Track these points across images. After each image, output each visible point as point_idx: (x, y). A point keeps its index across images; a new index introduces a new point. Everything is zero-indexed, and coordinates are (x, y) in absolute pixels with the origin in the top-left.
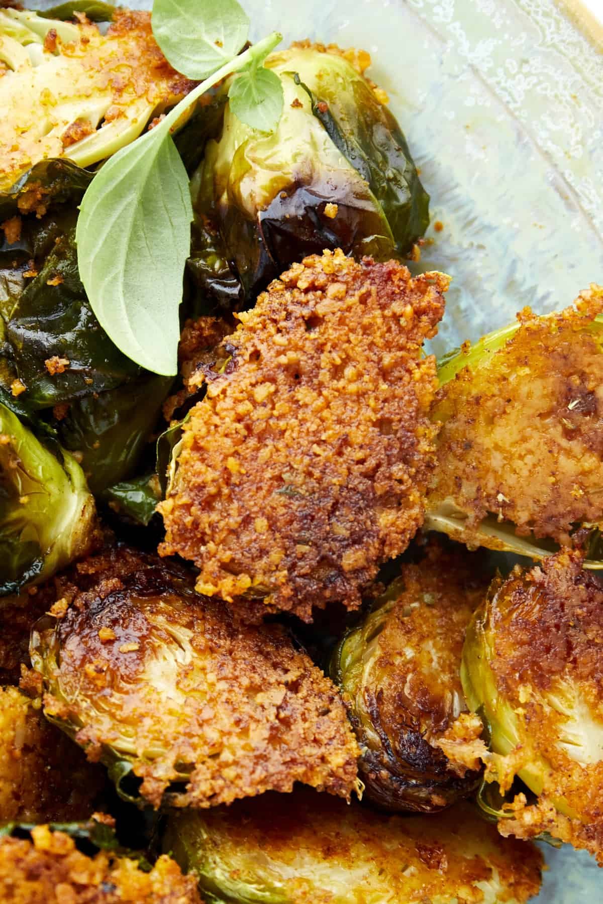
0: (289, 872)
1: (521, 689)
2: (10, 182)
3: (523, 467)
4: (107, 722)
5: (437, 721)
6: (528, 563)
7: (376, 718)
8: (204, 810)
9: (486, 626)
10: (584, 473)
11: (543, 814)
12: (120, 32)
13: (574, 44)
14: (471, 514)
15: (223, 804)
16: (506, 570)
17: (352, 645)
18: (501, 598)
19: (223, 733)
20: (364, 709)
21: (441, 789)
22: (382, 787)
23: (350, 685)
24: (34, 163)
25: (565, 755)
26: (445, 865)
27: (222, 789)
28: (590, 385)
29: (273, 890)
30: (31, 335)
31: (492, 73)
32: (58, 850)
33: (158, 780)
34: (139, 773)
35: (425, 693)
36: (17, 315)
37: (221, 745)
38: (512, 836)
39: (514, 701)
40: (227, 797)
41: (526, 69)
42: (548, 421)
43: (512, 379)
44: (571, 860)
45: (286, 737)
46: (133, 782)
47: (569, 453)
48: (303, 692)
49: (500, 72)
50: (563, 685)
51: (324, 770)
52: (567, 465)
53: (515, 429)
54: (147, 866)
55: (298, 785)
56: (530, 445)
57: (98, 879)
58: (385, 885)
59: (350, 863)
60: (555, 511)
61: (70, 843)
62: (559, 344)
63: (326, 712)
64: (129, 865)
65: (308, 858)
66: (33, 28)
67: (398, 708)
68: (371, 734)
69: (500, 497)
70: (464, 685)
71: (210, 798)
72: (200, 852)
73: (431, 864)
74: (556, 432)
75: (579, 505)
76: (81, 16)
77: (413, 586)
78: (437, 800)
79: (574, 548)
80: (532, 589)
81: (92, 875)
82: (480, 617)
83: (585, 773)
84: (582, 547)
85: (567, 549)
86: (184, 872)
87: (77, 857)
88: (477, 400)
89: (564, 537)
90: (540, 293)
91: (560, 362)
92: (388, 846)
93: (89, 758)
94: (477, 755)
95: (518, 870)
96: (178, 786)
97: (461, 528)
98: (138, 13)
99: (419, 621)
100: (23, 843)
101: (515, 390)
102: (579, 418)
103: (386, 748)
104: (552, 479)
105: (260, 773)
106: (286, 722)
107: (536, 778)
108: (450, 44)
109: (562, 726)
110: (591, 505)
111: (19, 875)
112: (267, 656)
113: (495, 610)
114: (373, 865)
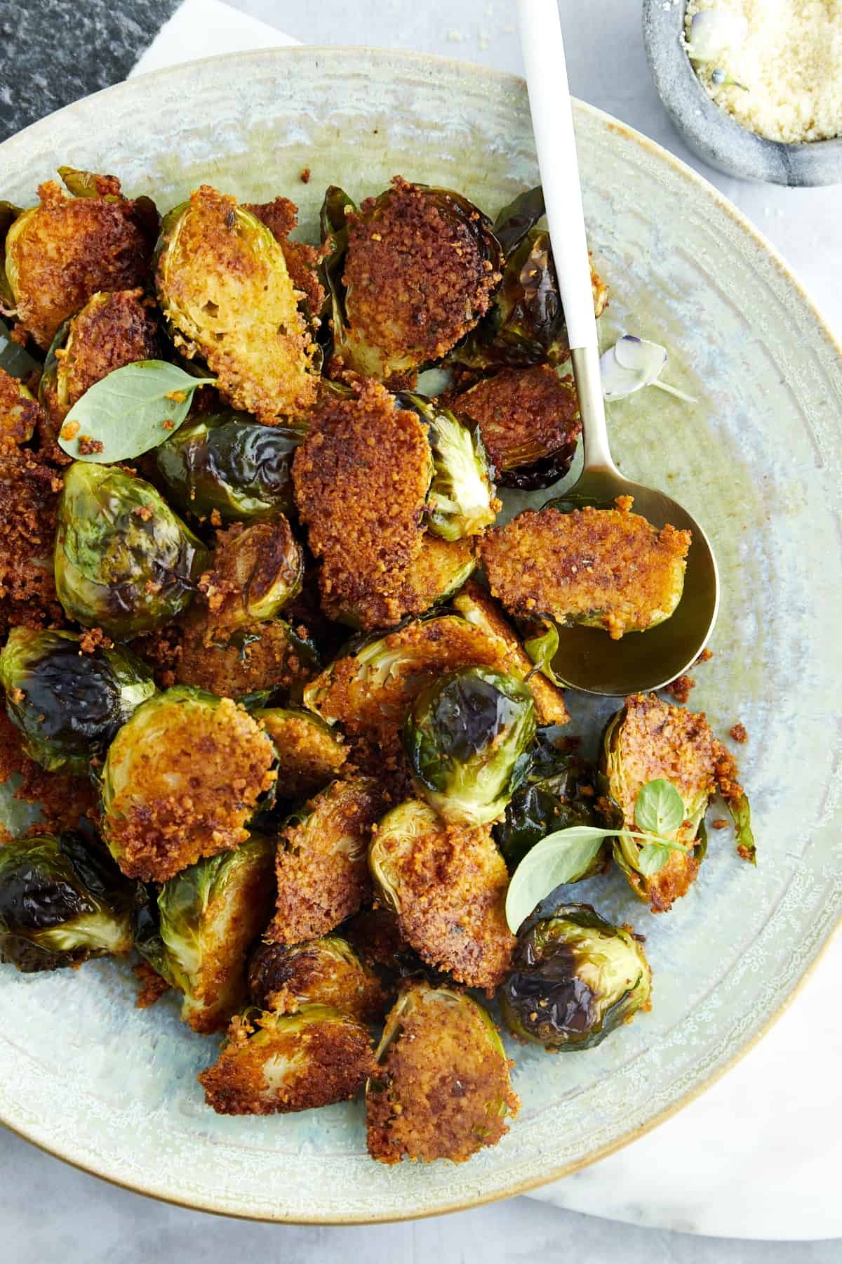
0: (229, 899)
1: (310, 1037)
2: (615, 795)
3: (429, 1052)
4: (326, 813)
5: (296, 987)
6: (375, 1047)
7: (304, 955)
8: (275, 858)
9: (345, 1021)
10: (420, 1085)
11: (242, 1041)
12: (687, 862)
13: (653, 1108)
14: (406, 1019)
15: (276, 869)
16: (372, 1035)
17: (343, 946)
18: (358, 1031)
19: (311, 873)
20: (309, 949)
21: (260, 985)
22: (267, 954)
23: (322, 943)
24: (623, 810)
25: (271, 1056)
26: (217, 981)
27: (284, 870)
28: (468, 1095)
29: (222, 890)
30: (529, 798)
31: (643, 1061)
32: (264, 782)
33: (294, 837)
34: (299, 827)
35: (312, 983)
36: (539, 792)
37: (305, 872)
38: (231, 1023)
39: (304, 1032)
40: (279, 872)
41: (642, 1080)
42: (452, 1069)
43: (477, 1052)
44: (203, 1051)
45: (304, 907)
46: (294, 824)
47: (433, 1078)
48: (324, 919)
49: (643, 1065)
50: (307, 1060)
51: (283, 925)
52: (426, 1077)
53: (450, 1050)
54: (247, 826)
55: (277, 909)
56: (440, 1057)
57: (245, 801)
58: (213, 949)
59: (227, 931)
60: (402, 1065)
61: (266, 789)
62: (493, 1080)
63: (312, 930)
64: (248, 816)
65: (234, 909)
66: (695, 816)
67: (306, 967)
68: (296, 951)
69: (413, 1037)
70: (313, 1005)
71: (280, 863)
72: (246, 853)
73: (218, 974)
74: (445, 1072)
75: (403, 1080)
76: (699, 842)
77: (369, 982)
78: (255, 983)
79: (381, 1073)
80: (361, 1048)
81: (248, 798)
82: (350, 1018)
83: (259, 1066)
84: (380, 1078)
85: (380, 1069)
86: (240, 844)
87: (259, 791)
88: (468, 1032)
89: (386, 1069)
90: (519, 1072)
91: (483, 1080)
92: (232, 951)
93: (309, 801)
94: (278, 1009)
95: (206, 1020)
96: (288, 846)
97: (398, 1013)
98: (697, 873)
99: (350, 983)
100: (270, 765)
101: (472, 1054)
102: (451, 1086)
103: (288, 959)
104: (419, 1067)
105: (288, 891)
106: (310, 908)
107: (260, 1039)
108: (661, 1040)
109: (286, 1056)
110: (403, 1086)
111: (254, 761)
112: (345, 901)
113: (353, 1027)
114: (224, 943)
